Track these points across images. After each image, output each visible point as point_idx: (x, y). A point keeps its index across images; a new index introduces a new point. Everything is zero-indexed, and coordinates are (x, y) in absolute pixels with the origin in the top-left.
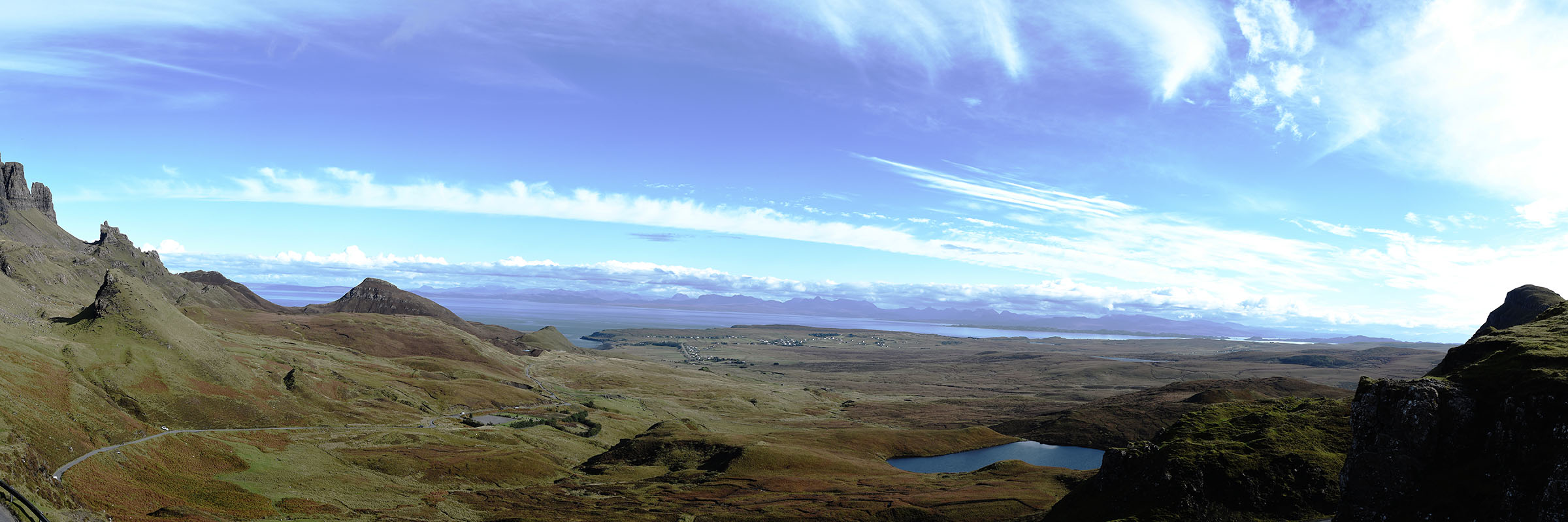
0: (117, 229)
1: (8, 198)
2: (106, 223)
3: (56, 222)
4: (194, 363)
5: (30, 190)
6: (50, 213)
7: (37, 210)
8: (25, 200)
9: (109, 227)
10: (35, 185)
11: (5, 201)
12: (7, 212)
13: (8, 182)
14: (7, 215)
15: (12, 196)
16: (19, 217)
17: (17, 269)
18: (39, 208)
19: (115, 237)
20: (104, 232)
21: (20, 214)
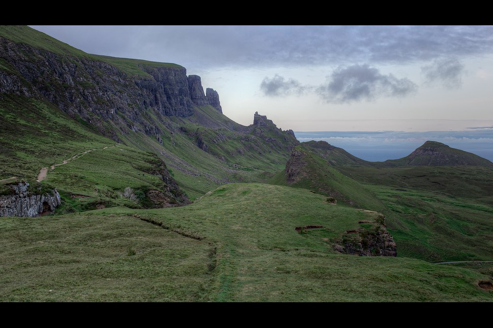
0: (265, 116)
1: (192, 99)
2: (257, 113)
3: (222, 112)
5: (205, 93)
8: (202, 100)
10: (208, 89)
11: (190, 100)
12: (192, 108)
13: (191, 88)
14: (191, 109)
15: (194, 97)
16: (200, 111)
17: (210, 145)
18: (211, 104)
19: (264, 122)
20: (257, 119)
21: (201, 109)
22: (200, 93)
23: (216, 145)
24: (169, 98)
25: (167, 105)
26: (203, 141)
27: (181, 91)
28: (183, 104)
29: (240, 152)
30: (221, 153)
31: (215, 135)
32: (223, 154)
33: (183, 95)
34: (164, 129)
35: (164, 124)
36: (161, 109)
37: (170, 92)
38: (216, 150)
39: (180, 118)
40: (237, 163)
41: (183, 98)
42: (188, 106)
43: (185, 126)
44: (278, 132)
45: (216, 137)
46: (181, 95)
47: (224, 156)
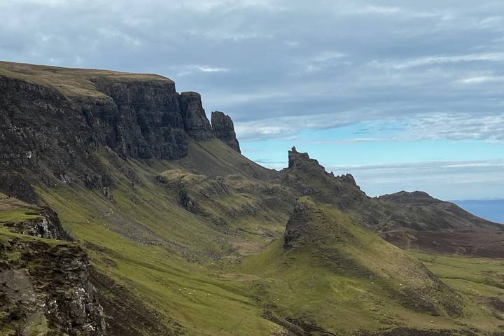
0: (307, 154)
1: (186, 129)
2: (294, 148)
3: (240, 152)
4: (401, 292)
5: (210, 120)
6: (233, 142)
7: (218, 141)
8: (204, 130)
9: (298, 153)
11: (183, 133)
12: (186, 144)
13: (184, 112)
14: (185, 147)
15: (190, 127)
16: (199, 149)
17: (199, 203)
18: (219, 137)
19: (304, 163)
20: (293, 158)
21: (200, 146)
22: (200, 120)
23: (210, 203)
24: (145, 130)
25: (142, 140)
26: (189, 195)
27: (166, 120)
28: (171, 140)
29: (249, 212)
30: (216, 214)
31: (209, 185)
32: (218, 215)
33: (169, 125)
34: (121, 179)
35: (122, 171)
36: (124, 148)
37: (147, 121)
38: (209, 209)
39: (165, 161)
40: (240, 229)
41: (170, 129)
42: (179, 142)
43: (163, 174)
44: (328, 178)
45: (209, 189)
46: (167, 125)
47: (221, 219)
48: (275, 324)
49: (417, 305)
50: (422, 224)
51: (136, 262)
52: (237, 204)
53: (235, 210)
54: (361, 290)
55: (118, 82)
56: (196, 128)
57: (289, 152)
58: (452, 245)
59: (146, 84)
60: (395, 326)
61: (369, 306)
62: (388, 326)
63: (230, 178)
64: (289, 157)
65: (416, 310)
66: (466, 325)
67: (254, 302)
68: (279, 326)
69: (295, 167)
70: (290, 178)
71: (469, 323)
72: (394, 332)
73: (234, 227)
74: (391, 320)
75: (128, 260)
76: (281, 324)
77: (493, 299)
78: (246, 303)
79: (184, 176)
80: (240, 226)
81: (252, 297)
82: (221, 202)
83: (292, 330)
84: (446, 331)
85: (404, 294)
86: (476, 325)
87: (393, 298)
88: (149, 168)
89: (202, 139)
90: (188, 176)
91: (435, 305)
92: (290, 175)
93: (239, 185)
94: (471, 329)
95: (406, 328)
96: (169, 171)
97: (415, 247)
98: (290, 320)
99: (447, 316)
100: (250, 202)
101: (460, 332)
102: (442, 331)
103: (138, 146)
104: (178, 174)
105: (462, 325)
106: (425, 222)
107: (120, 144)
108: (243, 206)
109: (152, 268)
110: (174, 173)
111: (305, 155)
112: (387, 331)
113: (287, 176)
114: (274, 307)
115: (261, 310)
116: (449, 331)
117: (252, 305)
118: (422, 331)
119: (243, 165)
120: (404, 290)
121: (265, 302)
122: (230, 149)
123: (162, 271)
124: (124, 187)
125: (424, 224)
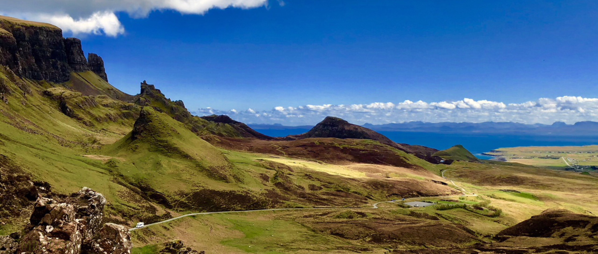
1: (69, 63)
2: (145, 82)
3: (107, 81)
5: (86, 58)
6: (102, 74)
7: (92, 73)
8: (82, 64)
9: (147, 85)
10: (91, 55)
11: (67, 65)
12: (69, 73)
13: (69, 52)
14: (68, 75)
15: (72, 61)
16: (78, 77)
17: (75, 110)
18: (94, 71)
19: (151, 91)
20: (144, 88)
21: (79, 75)
22: (79, 58)
23: (82, 111)
24: (38, 61)
25: (35, 66)
26: (67, 105)
27: (54, 55)
28: (57, 68)
29: (110, 119)
30: (87, 119)
31: (82, 99)
32: (89, 120)
33: (57, 59)
34: (16, 89)
35: (17, 84)
36: (20, 69)
37: (40, 54)
38: (81, 115)
39: (52, 83)
40: (103, 129)
41: (57, 62)
42: (63, 71)
43: (49, 90)
44: (167, 102)
45: (82, 102)
46: (54, 58)
47: (90, 122)
48: (120, 186)
49: (216, 176)
50: (224, 133)
51: (20, 143)
52: (103, 113)
53: (100, 117)
54: (182, 166)
55: (19, 25)
56: (76, 62)
57: (141, 83)
58: (241, 145)
59: (41, 28)
60: (201, 188)
61: (186, 176)
62: (198, 188)
63: (99, 97)
64: (141, 87)
65: (216, 179)
66: (245, 188)
67: (107, 172)
68: (123, 187)
69: (145, 93)
70: (141, 100)
71: (246, 187)
72: (201, 191)
73: (99, 127)
74: (199, 184)
75: (14, 142)
76: (125, 186)
77: (262, 174)
78: (102, 173)
79: (64, 92)
80: (104, 127)
81: (105, 169)
82: (91, 111)
83: (132, 190)
84: (233, 191)
85: (209, 169)
86: (251, 189)
87: (201, 171)
88: (39, 86)
89: (80, 70)
90: (68, 93)
91: (227, 176)
92: (140, 98)
93: (105, 102)
94: (249, 190)
95: (209, 190)
96: (54, 88)
97: (219, 146)
98: (132, 184)
99: (234, 183)
100: (112, 112)
101: (242, 192)
102: (231, 191)
103: (32, 71)
104: (60, 91)
105: (243, 188)
106: (226, 132)
107: (17, 67)
108: (107, 115)
109: (33, 147)
110: (57, 90)
111: (152, 87)
112: (196, 191)
113: (139, 99)
114: (121, 176)
115: (112, 177)
116: (235, 191)
117: (105, 174)
118: (218, 191)
119: (109, 89)
120: (209, 167)
121: (116, 173)
122: (100, 78)
123: (41, 150)
124: (18, 95)
125: (225, 133)
